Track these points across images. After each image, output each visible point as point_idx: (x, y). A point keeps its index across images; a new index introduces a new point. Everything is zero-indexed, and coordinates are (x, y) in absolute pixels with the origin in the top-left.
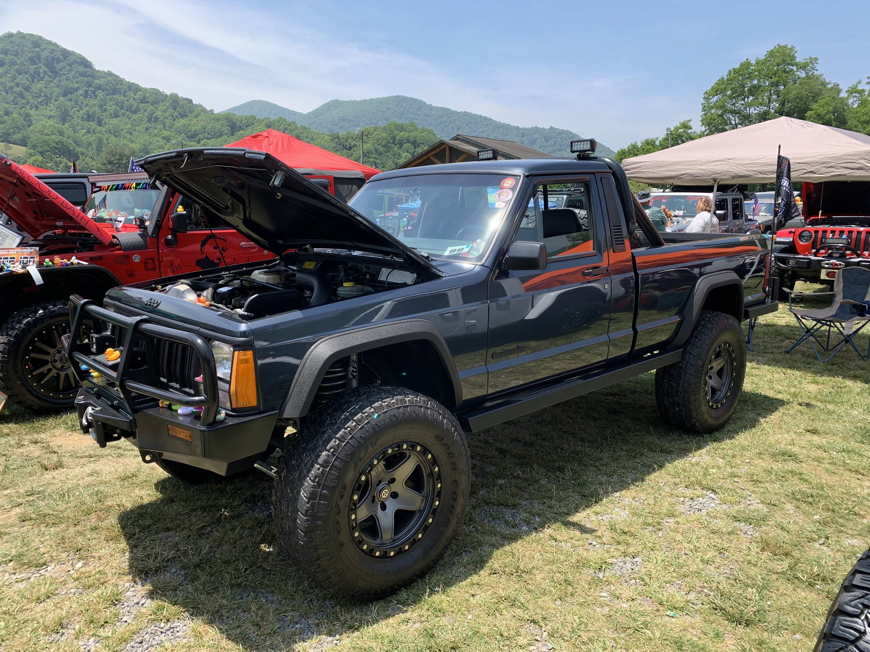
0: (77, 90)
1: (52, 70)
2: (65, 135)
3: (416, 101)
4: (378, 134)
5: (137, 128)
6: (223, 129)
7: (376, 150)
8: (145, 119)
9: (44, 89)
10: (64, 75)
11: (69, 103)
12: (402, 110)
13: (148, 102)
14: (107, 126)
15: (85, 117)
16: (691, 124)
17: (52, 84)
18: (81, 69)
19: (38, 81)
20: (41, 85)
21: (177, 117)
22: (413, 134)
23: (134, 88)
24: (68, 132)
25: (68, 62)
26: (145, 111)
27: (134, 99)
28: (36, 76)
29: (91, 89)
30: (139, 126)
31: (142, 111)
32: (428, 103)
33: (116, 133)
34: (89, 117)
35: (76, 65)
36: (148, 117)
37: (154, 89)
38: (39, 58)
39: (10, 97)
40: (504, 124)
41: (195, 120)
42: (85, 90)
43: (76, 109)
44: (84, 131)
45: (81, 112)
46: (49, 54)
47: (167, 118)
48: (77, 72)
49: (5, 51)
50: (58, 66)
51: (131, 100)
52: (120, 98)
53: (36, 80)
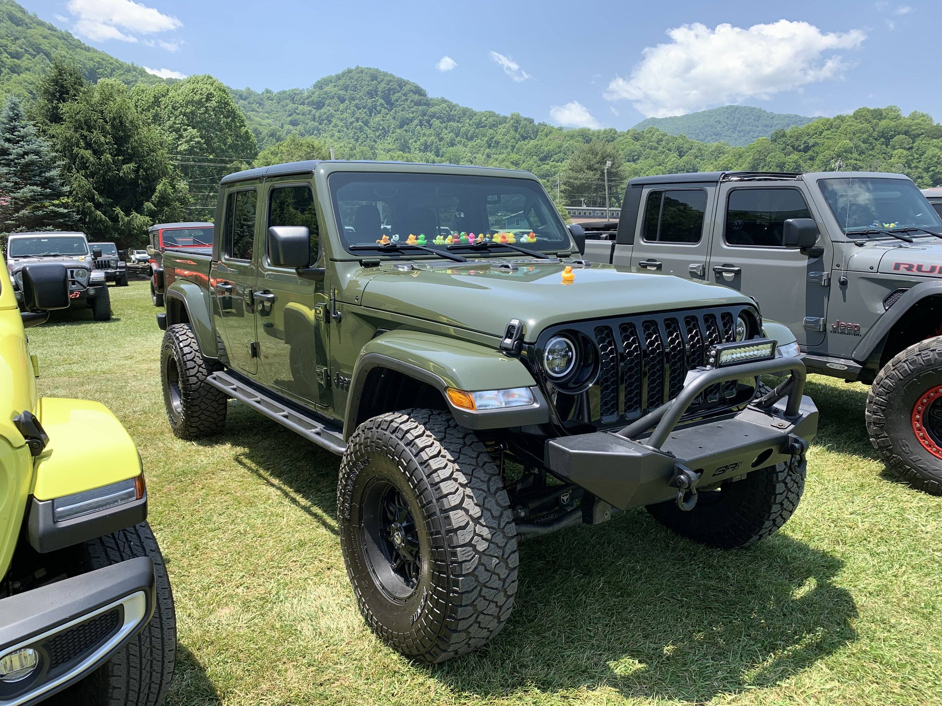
1: (389, 102)
9: (382, 122)
10: (400, 105)
15: (423, 147)
18: (416, 97)
19: (375, 115)
20: (378, 118)
21: (519, 140)
23: (466, 113)
25: (404, 92)
26: (484, 135)
28: (373, 110)
29: (426, 118)
30: (477, 153)
34: (426, 148)
35: (411, 94)
36: (487, 142)
37: (490, 112)
38: (376, 92)
39: (351, 133)
41: (546, 140)
45: (419, 143)
48: (412, 101)
49: (345, 87)
50: (394, 98)
51: (467, 126)
52: (455, 124)
53: (373, 114)
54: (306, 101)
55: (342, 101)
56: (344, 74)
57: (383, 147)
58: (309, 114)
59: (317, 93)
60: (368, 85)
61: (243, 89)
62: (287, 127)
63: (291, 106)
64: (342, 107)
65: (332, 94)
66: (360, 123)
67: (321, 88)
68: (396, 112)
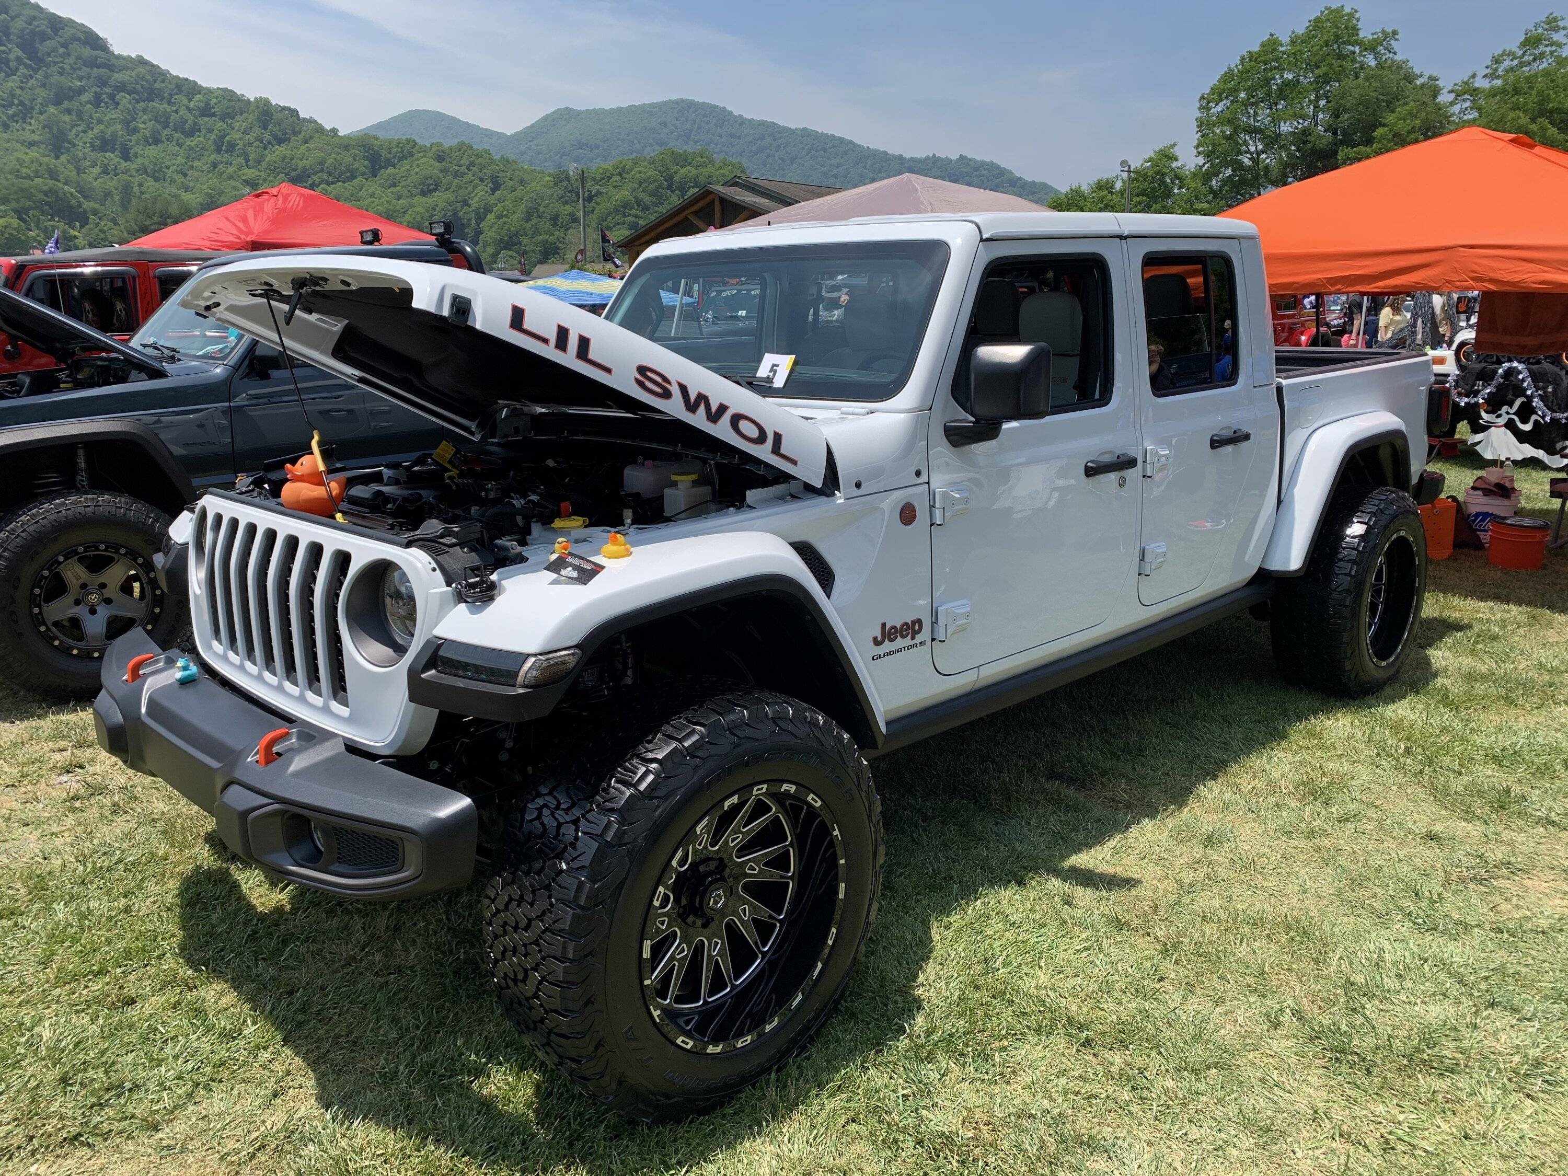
0: (80, 91)
2: (61, 178)
3: (713, 108)
4: (640, 172)
5: (196, 164)
6: (356, 165)
7: (638, 202)
8: (210, 145)
11: (67, 118)
12: (689, 126)
13: (214, 115)
14: (140, 160)
16: (1177, 151)
22: (705, 171)
24: (67, 172)
27: (188, 109)
31: (203, 131)
32: (736, 113)
33: (157, 174)
40: (876, 151)
42: (95, 92)
43: (80, 128)
44: (96, 170)
46: (25, 25)
47: (251, 144)
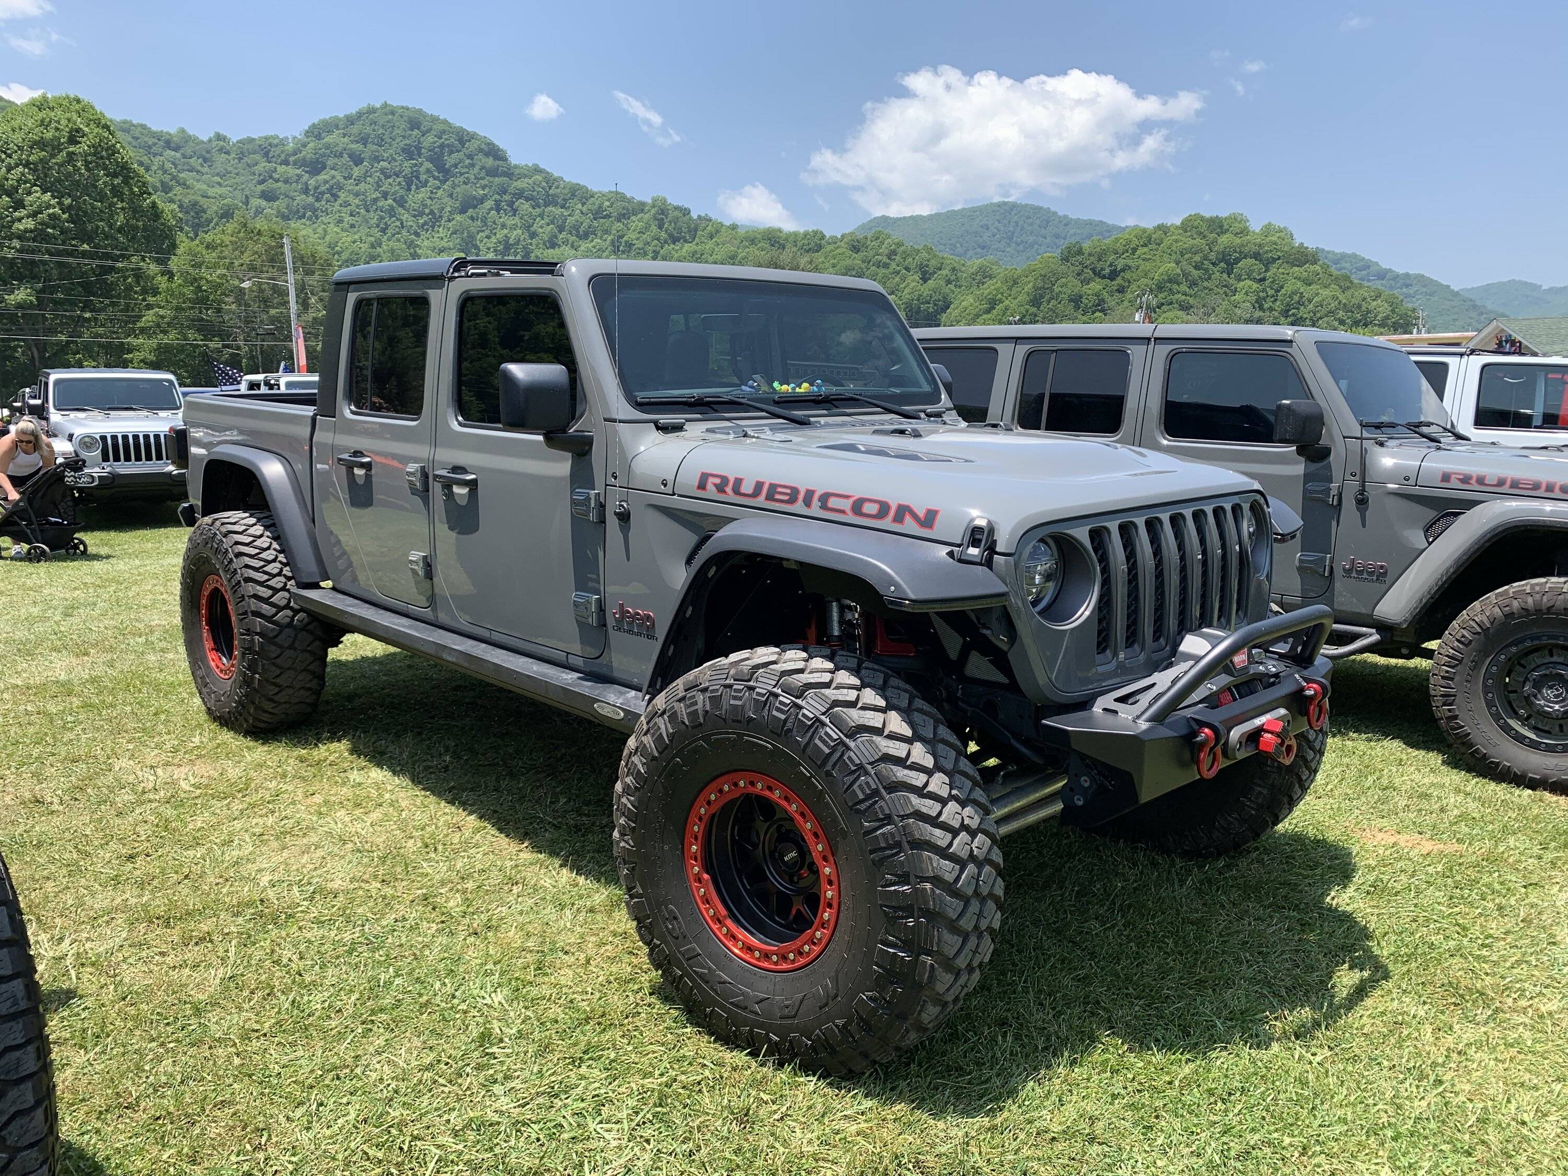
1: (441, 168)
9: (429, 202)
10: (461, 174)
17: (440, 192)
18: (490, 162)
19: (417, 188)
20: (423, 194)
23: (578, 193)
25: (468, 152)
26: (606, 232)
28: (412, 181)
29: (507, 197)
34: (507, 248)
35: (480, 156)
36: (613, 242)
37: (617, 193)
38: (419, 149)
39: (374, 218)
41: (710, 244)
45: (494, 240)
48: (482, 168)
49: (362, 139)
50: (450, 160)
51: (577, 215)
52: (557, 211)
53: (413, 187)
54: (292, 159)
55: (358, 161)
56: (360, 115)
57: (431, 245)
58: (297, 182)
59: (311, 145)
60: (404, 137)
61: (173, 131)
62: (256, 202)
63: (263, 166)
64: (357, 172)
65: (339, 149)
66: (390, 201)
67: (319, 137)
68: (454, 186)
